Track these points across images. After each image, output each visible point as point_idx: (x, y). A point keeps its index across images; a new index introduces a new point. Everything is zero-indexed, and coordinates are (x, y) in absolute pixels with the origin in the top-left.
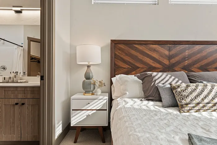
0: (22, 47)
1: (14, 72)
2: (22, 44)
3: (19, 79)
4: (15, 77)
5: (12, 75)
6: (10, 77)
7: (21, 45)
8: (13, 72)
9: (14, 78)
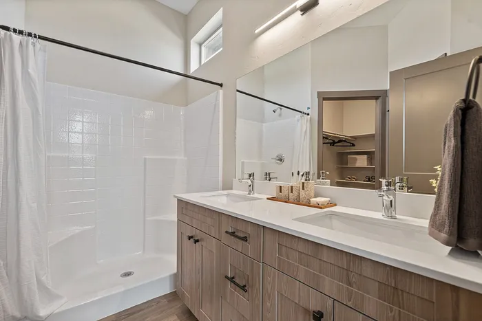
0: (308, 114)
1: (301, 174)
2: (308, 108)
3: (312, 195)
4: (303, 189)
5: (296, 182)
6: (292, 187)
7: (306, 111)
8: (298, 174)
9: (302, 192)
